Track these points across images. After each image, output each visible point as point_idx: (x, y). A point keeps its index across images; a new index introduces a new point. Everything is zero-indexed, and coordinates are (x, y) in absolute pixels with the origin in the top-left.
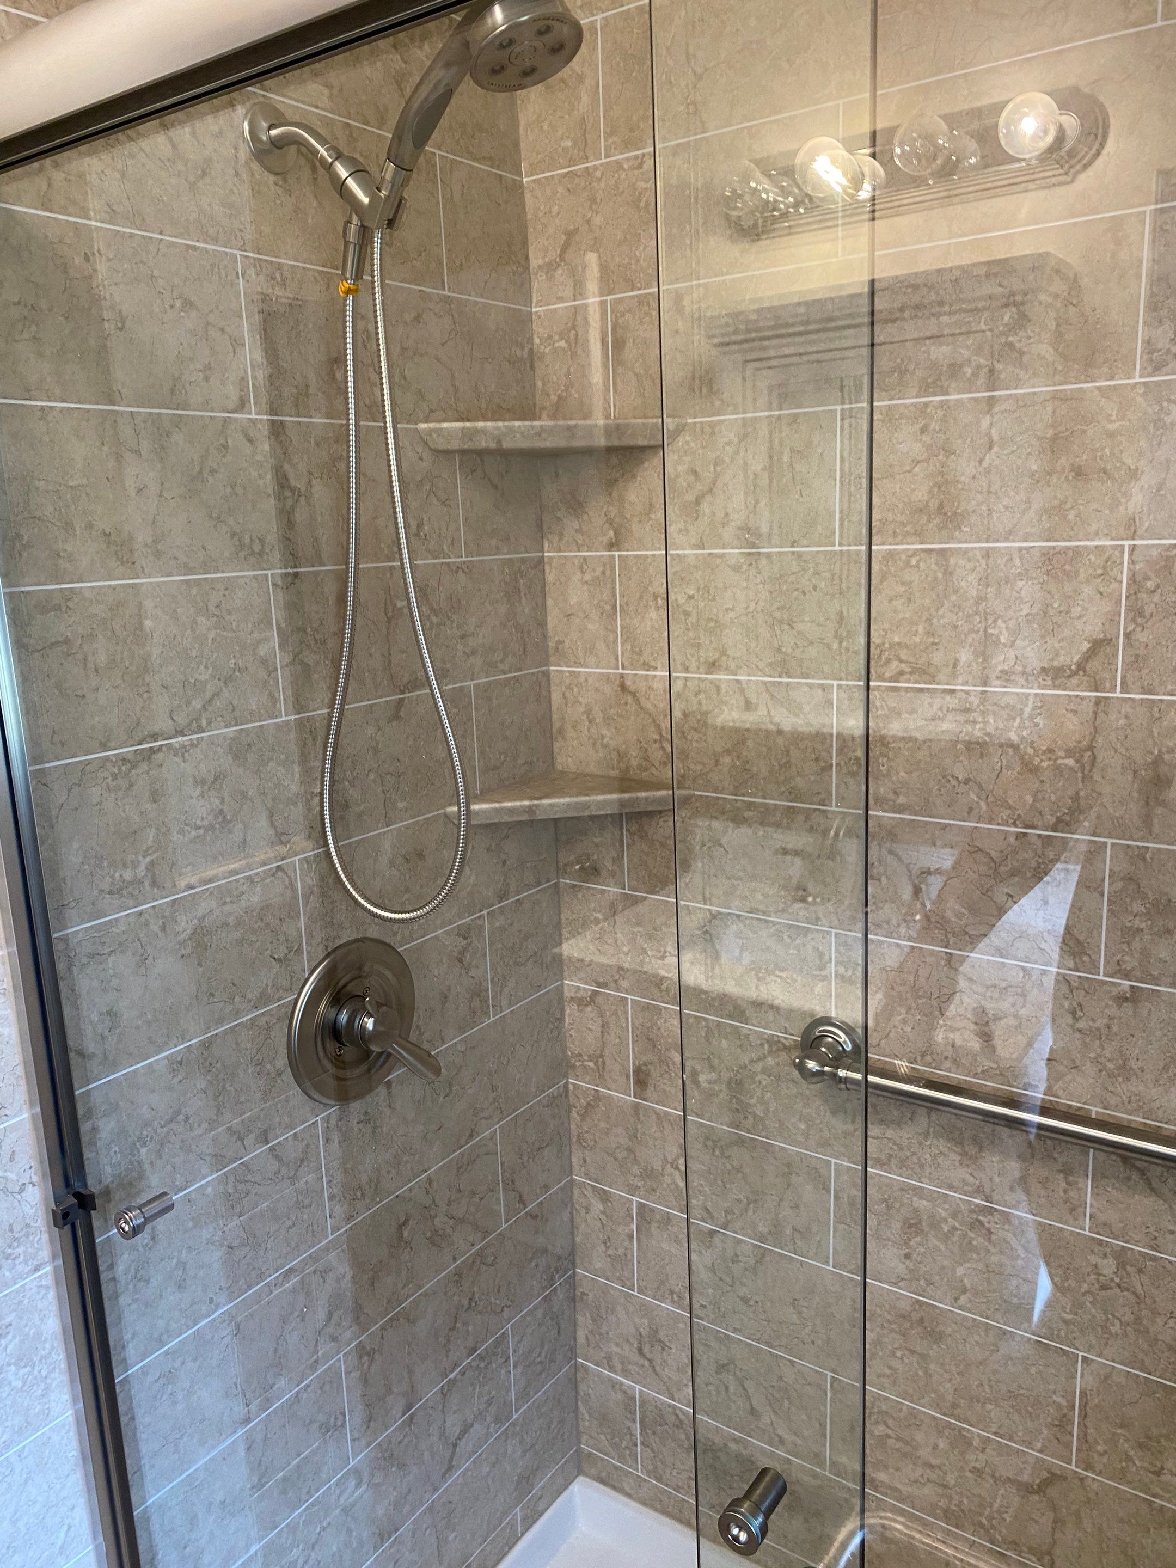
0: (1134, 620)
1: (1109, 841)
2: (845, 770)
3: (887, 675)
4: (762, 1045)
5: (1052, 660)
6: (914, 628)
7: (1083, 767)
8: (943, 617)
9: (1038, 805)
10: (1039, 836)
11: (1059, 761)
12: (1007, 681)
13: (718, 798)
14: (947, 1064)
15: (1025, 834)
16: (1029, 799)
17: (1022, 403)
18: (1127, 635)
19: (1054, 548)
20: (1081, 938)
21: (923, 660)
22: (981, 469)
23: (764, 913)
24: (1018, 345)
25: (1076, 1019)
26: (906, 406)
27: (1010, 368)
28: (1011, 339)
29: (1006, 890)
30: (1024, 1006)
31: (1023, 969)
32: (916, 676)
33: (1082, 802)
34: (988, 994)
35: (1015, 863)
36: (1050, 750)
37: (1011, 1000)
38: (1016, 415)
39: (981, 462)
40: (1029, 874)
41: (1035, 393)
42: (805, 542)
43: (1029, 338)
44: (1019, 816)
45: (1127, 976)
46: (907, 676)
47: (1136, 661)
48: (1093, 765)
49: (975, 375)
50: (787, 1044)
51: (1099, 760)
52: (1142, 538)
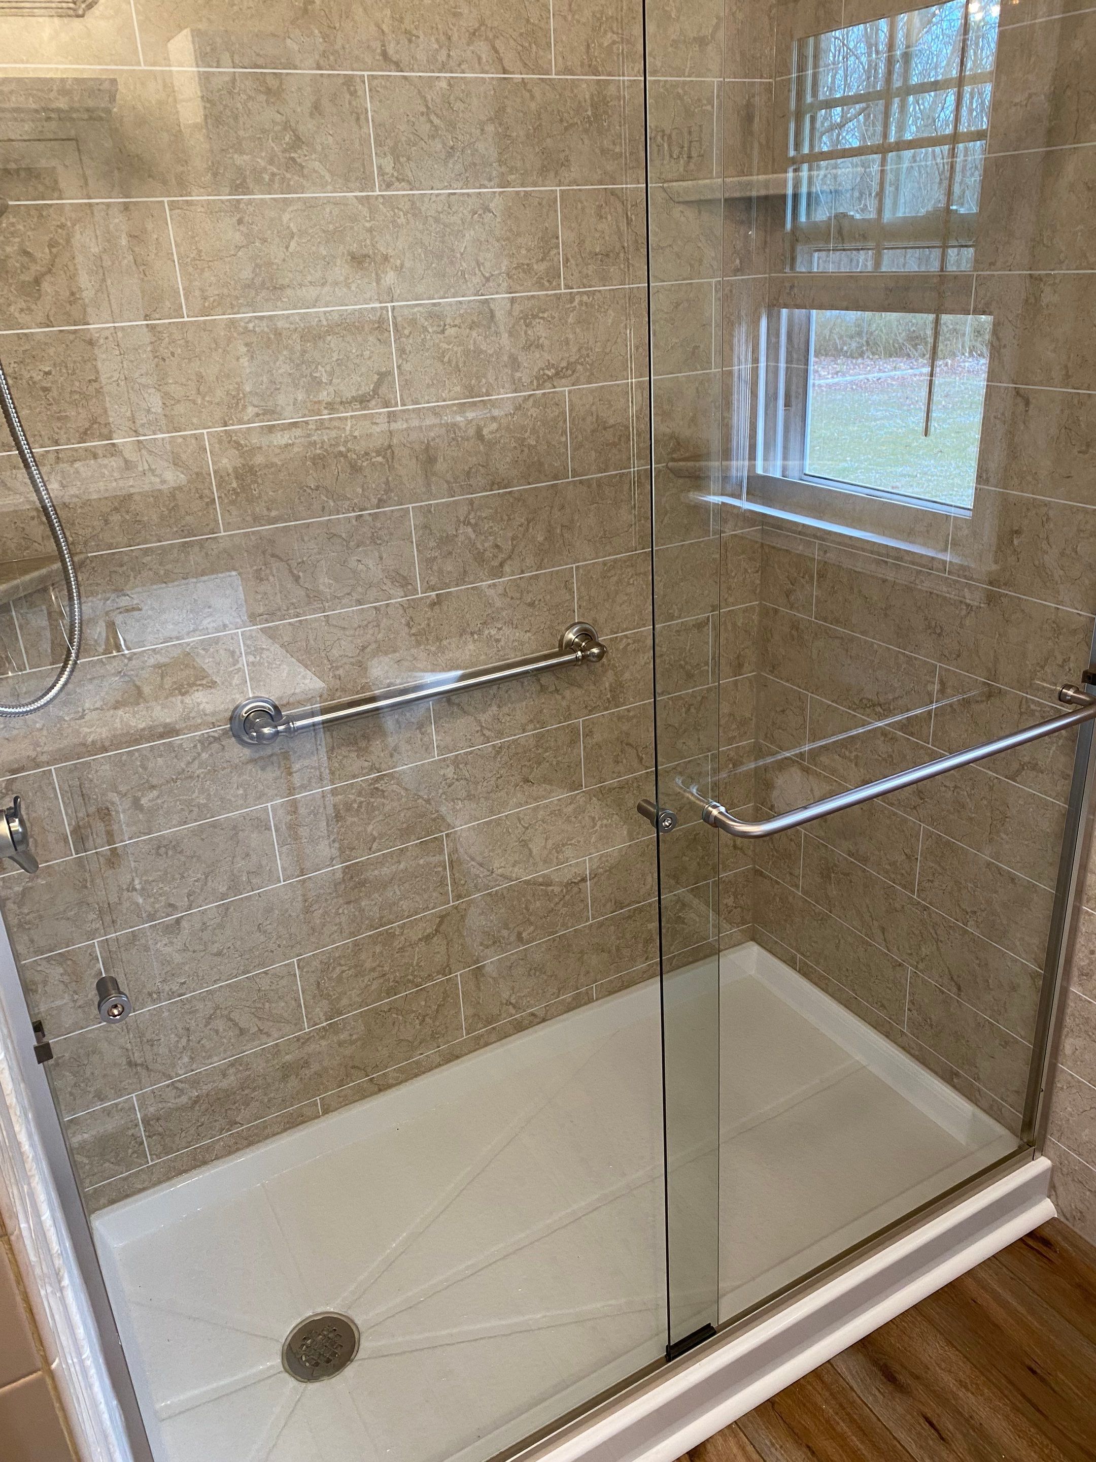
0: (401, 356)
1: (410, 506)
2: (226, 501)
3: (246, 418)
4: (195, 746)
5: (358, 390)
6: (261, 379)
7: (388, 461)
8: (280, 368)
9: (366, 494)
10: (370, 514)
11: (374, 460)
12: (332, 409)
13: (113, 554)
14: (338, 694)
15: (361, 516)
16: (360, 490)
17: (310, 205)
18: (399, 367)
19: (347, 310)
20: (405, 575)
21: (270, 403)
22: (288, 254)
23: (178, 638)
24: (298, 160)
25: (410, 628)
26: (222, 201)
27: (297, 178)
28: (292, 155)
29: (356, 558)
30: (379, 632)
31: (375, 608)
32: (268, 417)
33: (392, 485)
34: (357, 633)
35: (359, 537)
36: (367, 454)
37: (371, 632)
38: (306, 213)
39: (287, 248)
40: (368, 542)
41: (316, 198)
42: (157, 316)
43: (306, 156)
44: (355, 504)
45: (433, 590)
46: (261, 417)
47: (407, 384)
48: (393, 458)
49: (272, 181)
50: (216, 735)
51: (396, 453)
52: (398, 301)
